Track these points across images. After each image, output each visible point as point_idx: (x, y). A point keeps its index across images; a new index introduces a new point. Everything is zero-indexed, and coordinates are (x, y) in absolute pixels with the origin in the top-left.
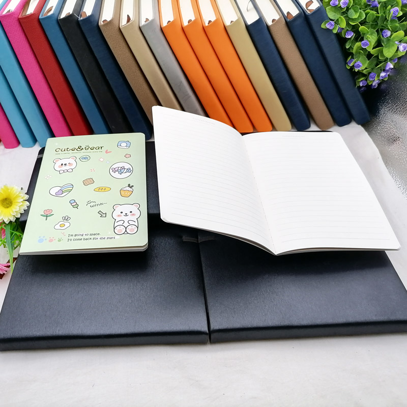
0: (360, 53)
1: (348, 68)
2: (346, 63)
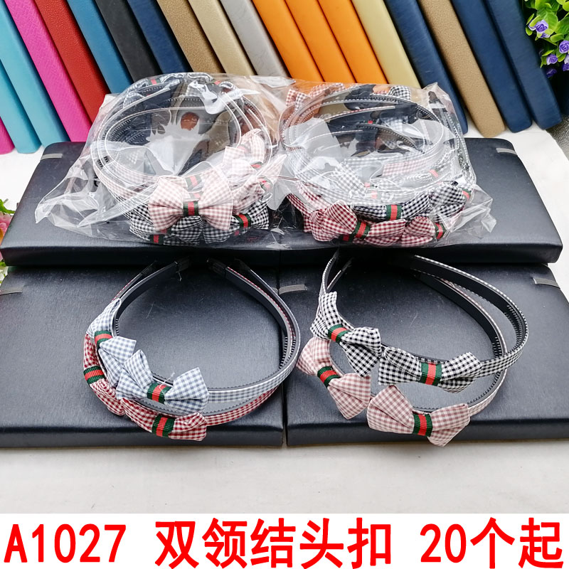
0: (546, 8)
1: (529, 34)
2: (526, 26)
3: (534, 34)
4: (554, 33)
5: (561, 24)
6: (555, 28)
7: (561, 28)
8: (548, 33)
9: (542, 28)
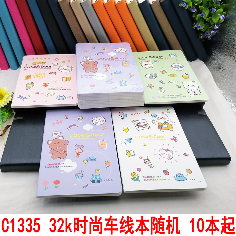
0: (200, 20)
1: (194, 28)
2: (193, 26)
3: (196, 28)
4: (203, 29)
5: (206, 25)
6: (203, 27)
7: (206, 26)
8: (201, 28)
9: (199, 27)
